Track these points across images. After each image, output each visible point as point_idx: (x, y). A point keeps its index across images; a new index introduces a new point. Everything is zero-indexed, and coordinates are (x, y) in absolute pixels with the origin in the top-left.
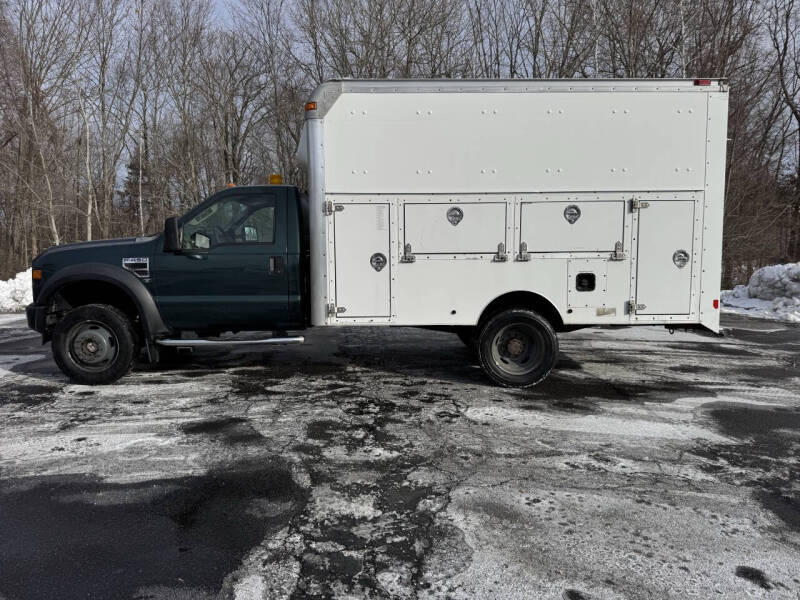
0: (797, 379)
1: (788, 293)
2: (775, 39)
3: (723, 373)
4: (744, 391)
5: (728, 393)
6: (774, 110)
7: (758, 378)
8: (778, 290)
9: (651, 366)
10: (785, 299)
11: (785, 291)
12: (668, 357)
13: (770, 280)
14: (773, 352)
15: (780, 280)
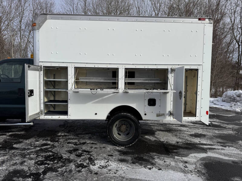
0: (240, 142)
1: (235, 101)
2: (231, 19)
3: (211, 138)
4: (219, 149)
5: (213, 151)
6: (231, 41)
7: (225, 141)
8: (232, 100)
9: (183, 134)
10: (235, 103)
11: (235, 100)
12: (191, 128)
13: (229, 96)
14: (231, 126)
15: (233, 96)
